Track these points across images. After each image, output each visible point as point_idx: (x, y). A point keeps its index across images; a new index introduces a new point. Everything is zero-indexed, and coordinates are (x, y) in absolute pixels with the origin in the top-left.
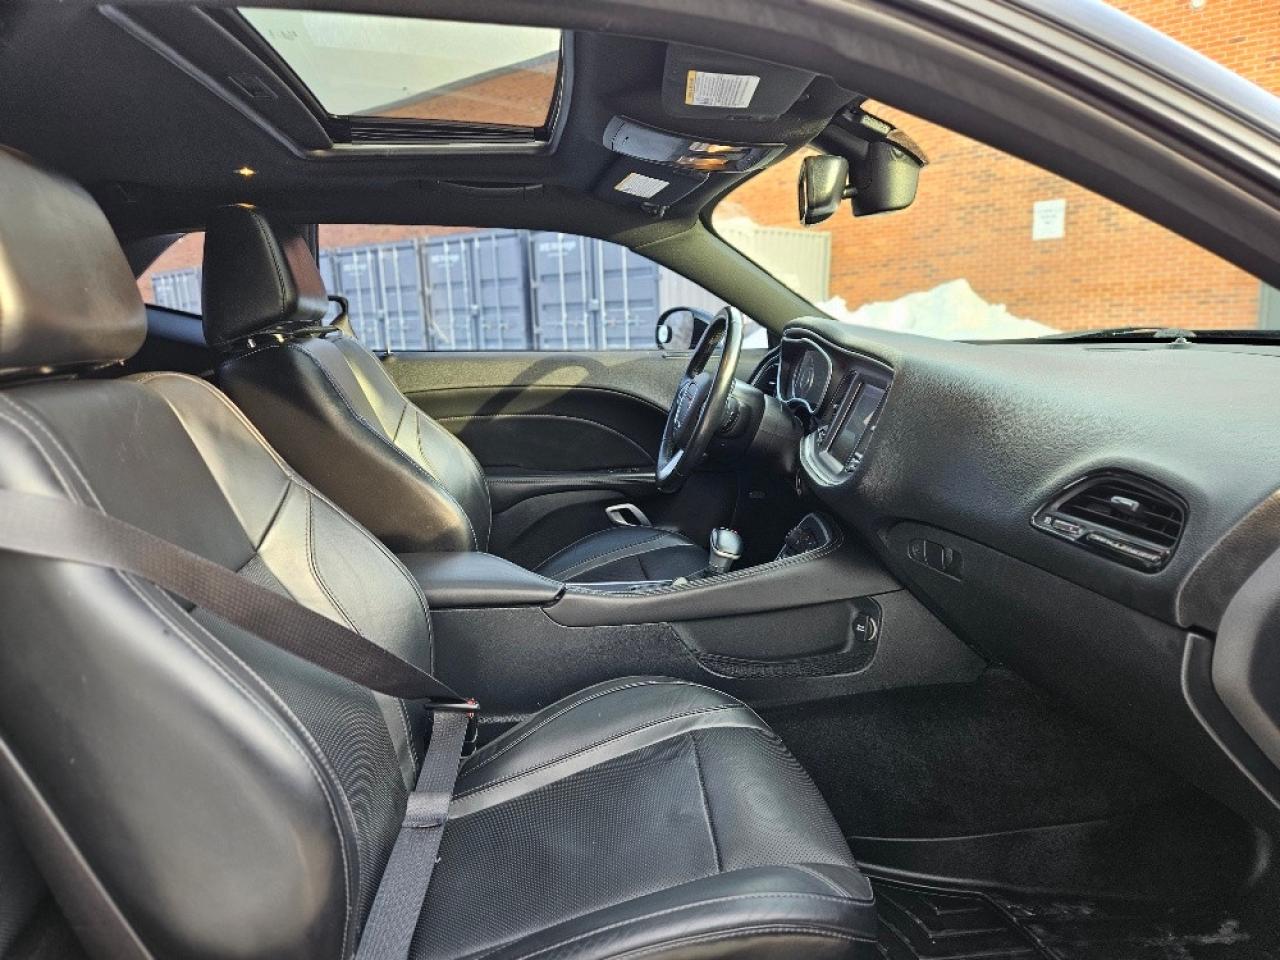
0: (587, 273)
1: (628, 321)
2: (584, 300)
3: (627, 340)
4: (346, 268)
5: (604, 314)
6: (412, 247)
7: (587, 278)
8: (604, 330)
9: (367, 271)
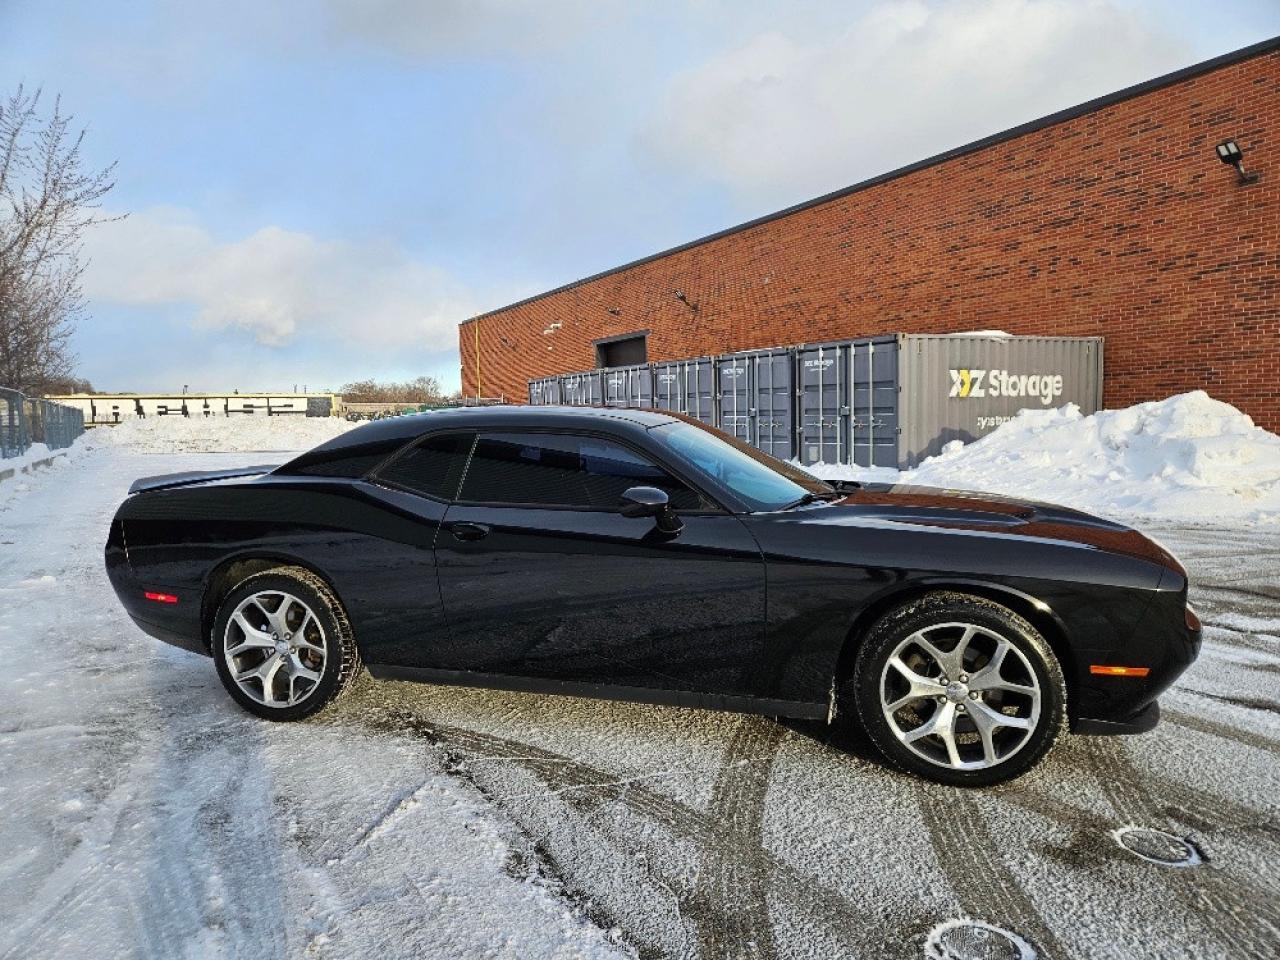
0: (841, 385)
1: (872, 425)
2: (838, 407)
3: (871, 440)
4: (662, 377)
5: (853, 418)
6: (710, 362)
7: (841, 389)
8: (853, 431)
9: (675, 381)
